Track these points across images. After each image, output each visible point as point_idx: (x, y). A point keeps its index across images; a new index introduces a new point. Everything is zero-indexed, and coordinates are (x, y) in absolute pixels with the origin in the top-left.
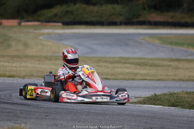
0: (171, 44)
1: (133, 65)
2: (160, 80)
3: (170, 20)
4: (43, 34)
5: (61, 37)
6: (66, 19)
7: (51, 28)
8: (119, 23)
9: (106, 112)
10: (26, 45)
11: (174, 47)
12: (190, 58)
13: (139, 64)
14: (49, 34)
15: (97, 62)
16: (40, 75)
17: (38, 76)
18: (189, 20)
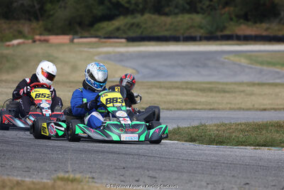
0: (262, 63)
1: (195, 92)
2: (213, 109)
3: (265, 33)
4: (99, 54)
5: (121, 58)
6: (131, 34)
7: (111, 46)
8: (198, 38)
10: (74, 68)
11: (265, 68)
12: (278, 81)
13: (203, 90)
14: (107, 53)
15: (149, 88)
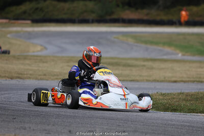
0: (146, 42)
2: (133, 81)
3: (145, 18)
4: (10, 32)
5: (30, 36)
6: (35, 17)
8: (91, 21)
9: (77, 115)
11: (149, 46)
12: (165, 57)
14: (17, 32)
15: (68, 62)
16: (7, 75)
17: (5, 77)
18: (164, 18)
